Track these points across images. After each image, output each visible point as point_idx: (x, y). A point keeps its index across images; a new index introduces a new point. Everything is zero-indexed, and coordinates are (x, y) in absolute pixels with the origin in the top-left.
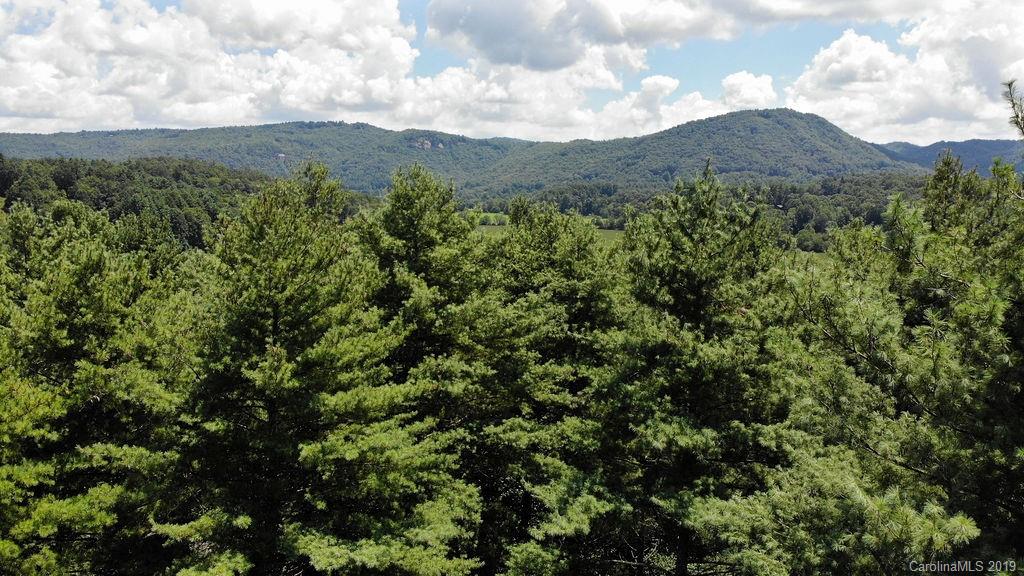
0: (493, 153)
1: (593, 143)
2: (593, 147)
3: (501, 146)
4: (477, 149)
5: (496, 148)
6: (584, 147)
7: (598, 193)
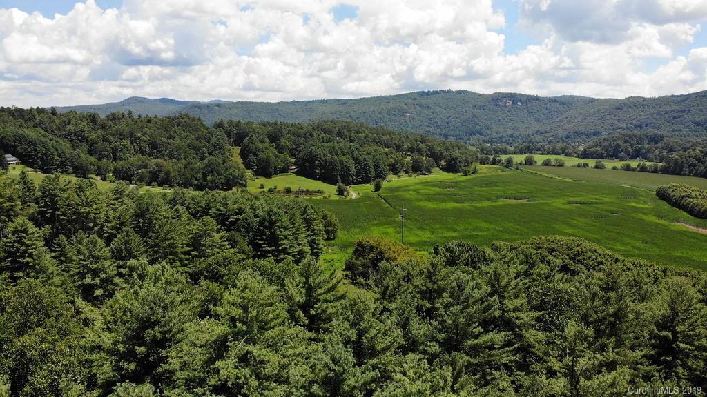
0: (561, 108)
1: (644, 99)
2: (644, 103)
3: (566, 103)
4: (548, 105)
5: (563, 104)
6: (637, 103)
7: (646, 140)
